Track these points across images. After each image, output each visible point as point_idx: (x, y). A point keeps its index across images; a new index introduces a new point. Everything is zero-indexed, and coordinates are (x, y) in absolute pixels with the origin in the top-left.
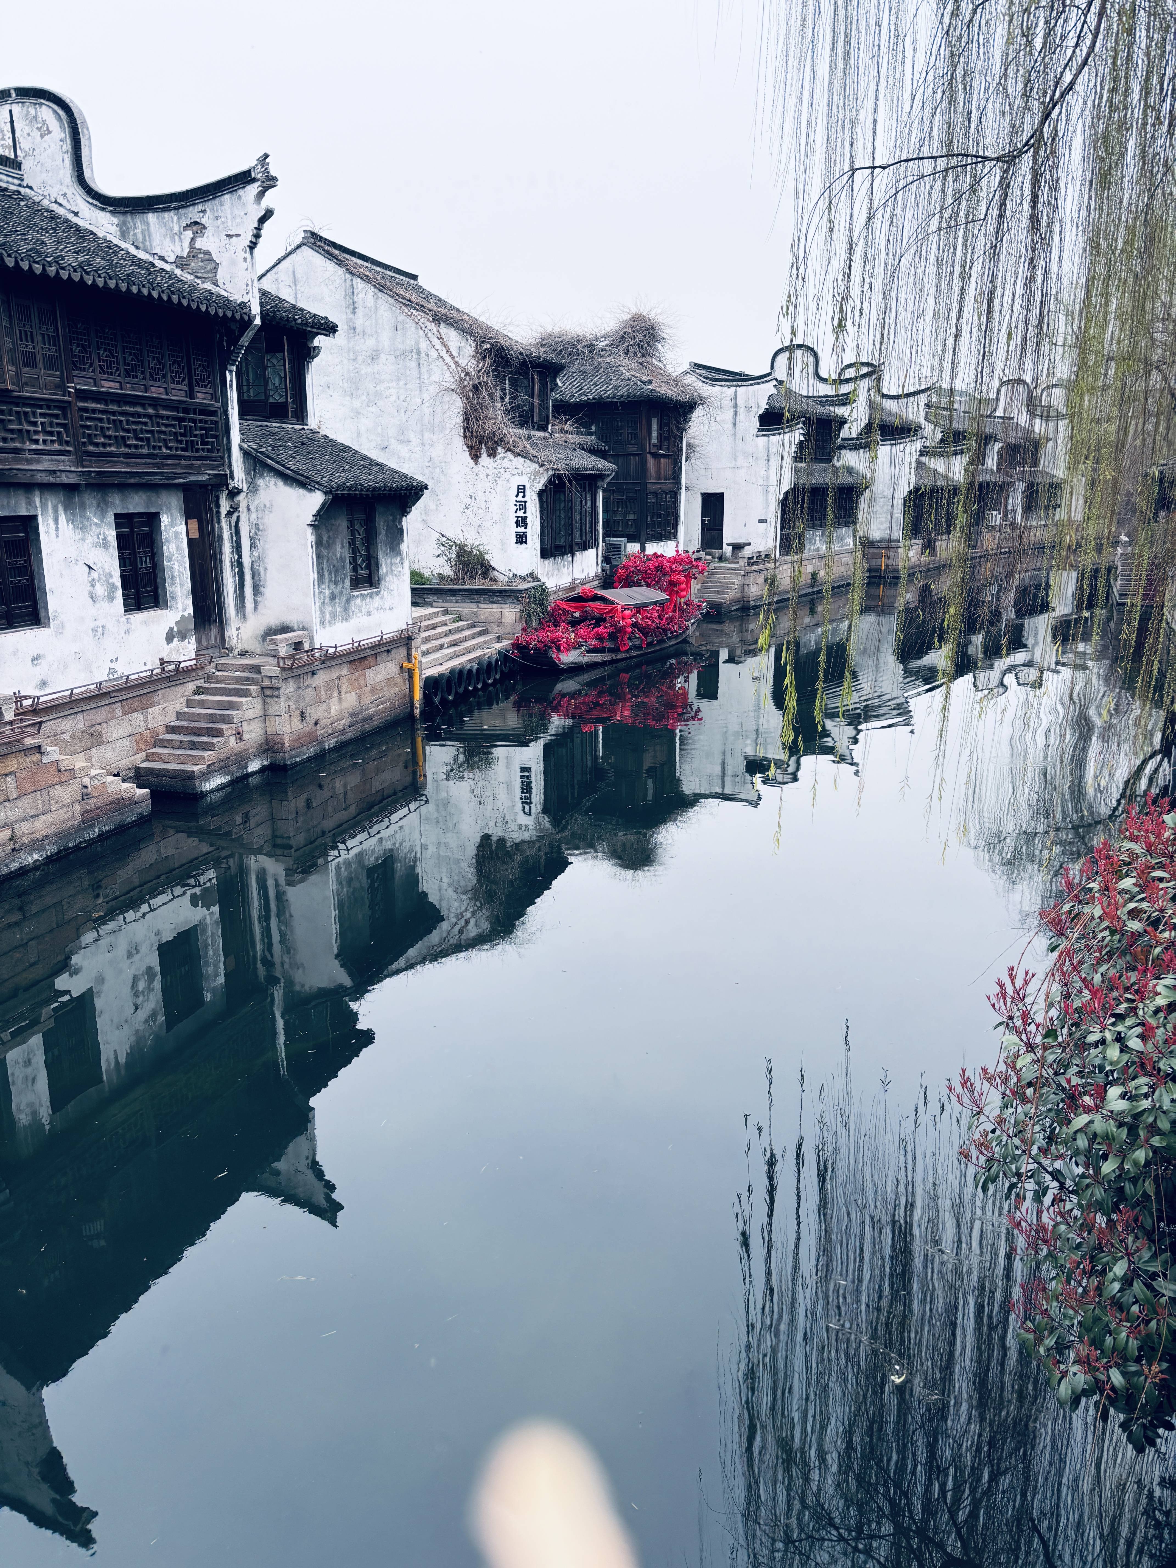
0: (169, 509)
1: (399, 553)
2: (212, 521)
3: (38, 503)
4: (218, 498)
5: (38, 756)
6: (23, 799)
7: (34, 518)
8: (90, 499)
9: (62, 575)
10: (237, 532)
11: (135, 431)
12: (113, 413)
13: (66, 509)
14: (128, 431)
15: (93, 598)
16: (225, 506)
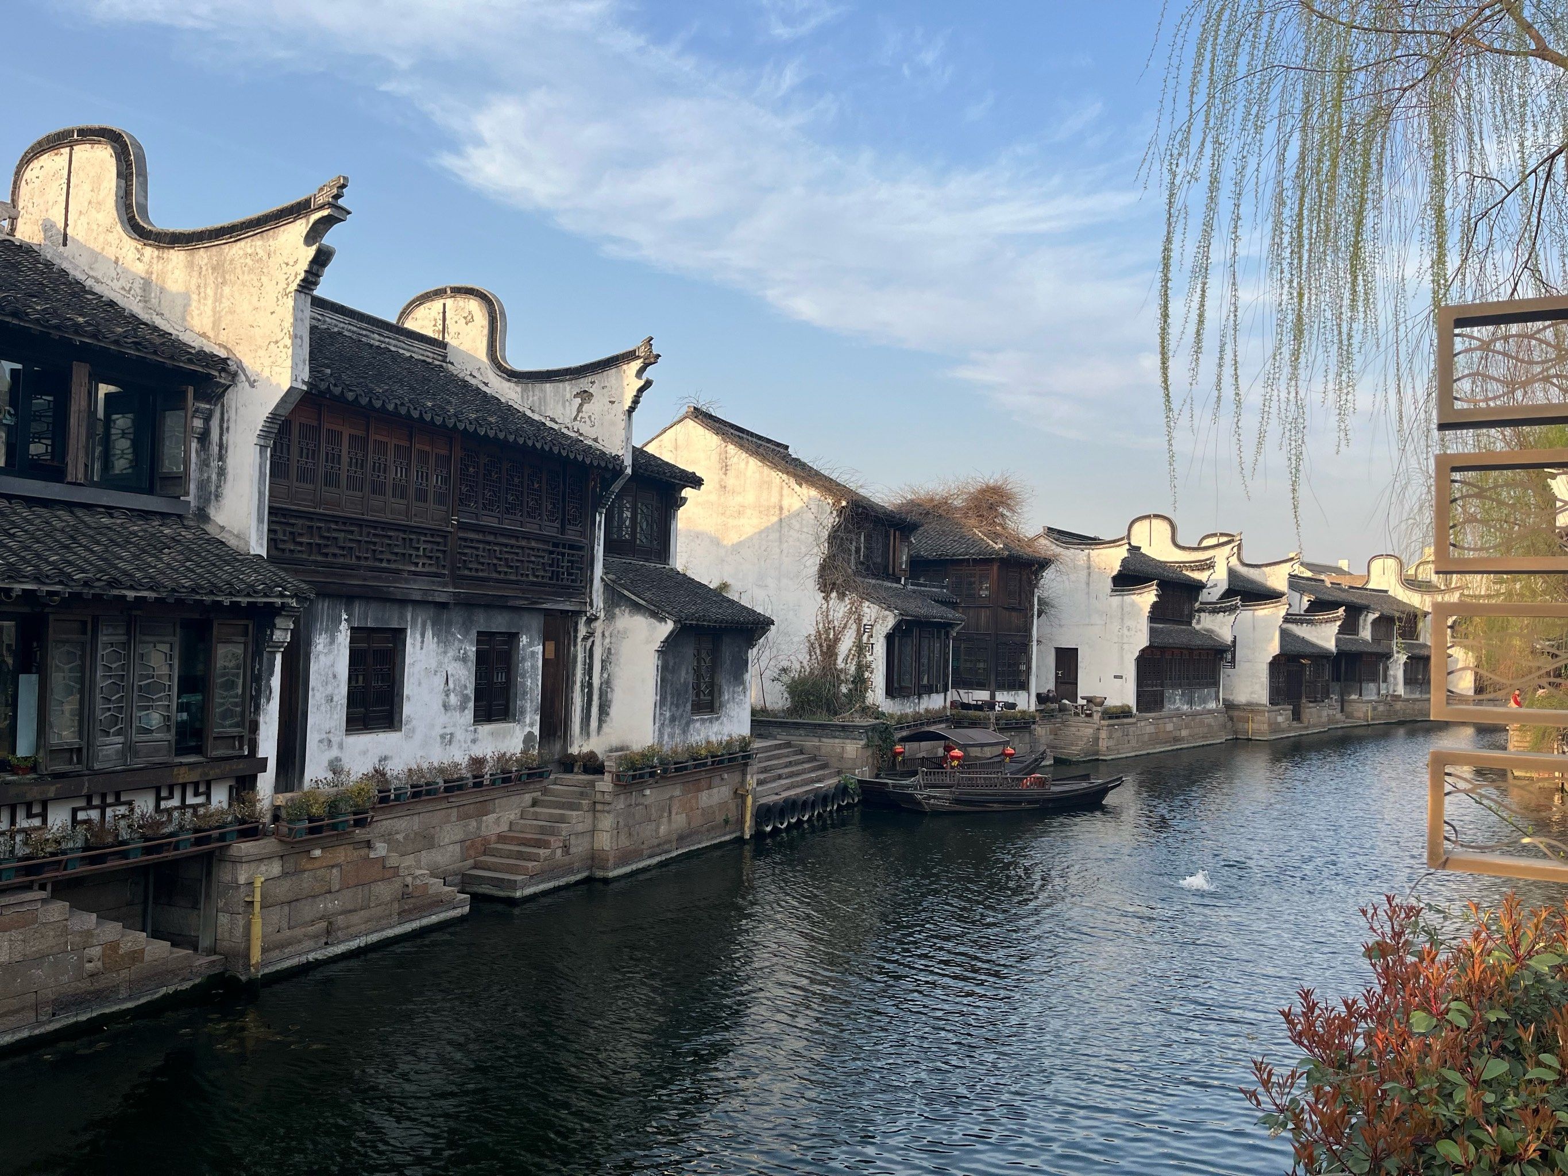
0: (528, 631)
1: (742, 682)
2: (569, 644)
3: (409, 618)
4: (577, 624)
5: (366, 850)
6: (344, 892)
7: (403, 631)
8: (457, 616)
9: (420, 684)
10: (591, 656)
11: (506, 559)
12: (489, 543)
13: (433, 626)
14: (500, 559)
15: (446, 707)
16: (582, 631)
